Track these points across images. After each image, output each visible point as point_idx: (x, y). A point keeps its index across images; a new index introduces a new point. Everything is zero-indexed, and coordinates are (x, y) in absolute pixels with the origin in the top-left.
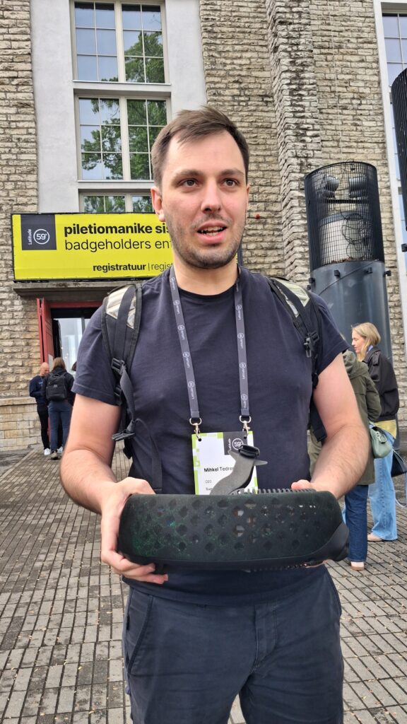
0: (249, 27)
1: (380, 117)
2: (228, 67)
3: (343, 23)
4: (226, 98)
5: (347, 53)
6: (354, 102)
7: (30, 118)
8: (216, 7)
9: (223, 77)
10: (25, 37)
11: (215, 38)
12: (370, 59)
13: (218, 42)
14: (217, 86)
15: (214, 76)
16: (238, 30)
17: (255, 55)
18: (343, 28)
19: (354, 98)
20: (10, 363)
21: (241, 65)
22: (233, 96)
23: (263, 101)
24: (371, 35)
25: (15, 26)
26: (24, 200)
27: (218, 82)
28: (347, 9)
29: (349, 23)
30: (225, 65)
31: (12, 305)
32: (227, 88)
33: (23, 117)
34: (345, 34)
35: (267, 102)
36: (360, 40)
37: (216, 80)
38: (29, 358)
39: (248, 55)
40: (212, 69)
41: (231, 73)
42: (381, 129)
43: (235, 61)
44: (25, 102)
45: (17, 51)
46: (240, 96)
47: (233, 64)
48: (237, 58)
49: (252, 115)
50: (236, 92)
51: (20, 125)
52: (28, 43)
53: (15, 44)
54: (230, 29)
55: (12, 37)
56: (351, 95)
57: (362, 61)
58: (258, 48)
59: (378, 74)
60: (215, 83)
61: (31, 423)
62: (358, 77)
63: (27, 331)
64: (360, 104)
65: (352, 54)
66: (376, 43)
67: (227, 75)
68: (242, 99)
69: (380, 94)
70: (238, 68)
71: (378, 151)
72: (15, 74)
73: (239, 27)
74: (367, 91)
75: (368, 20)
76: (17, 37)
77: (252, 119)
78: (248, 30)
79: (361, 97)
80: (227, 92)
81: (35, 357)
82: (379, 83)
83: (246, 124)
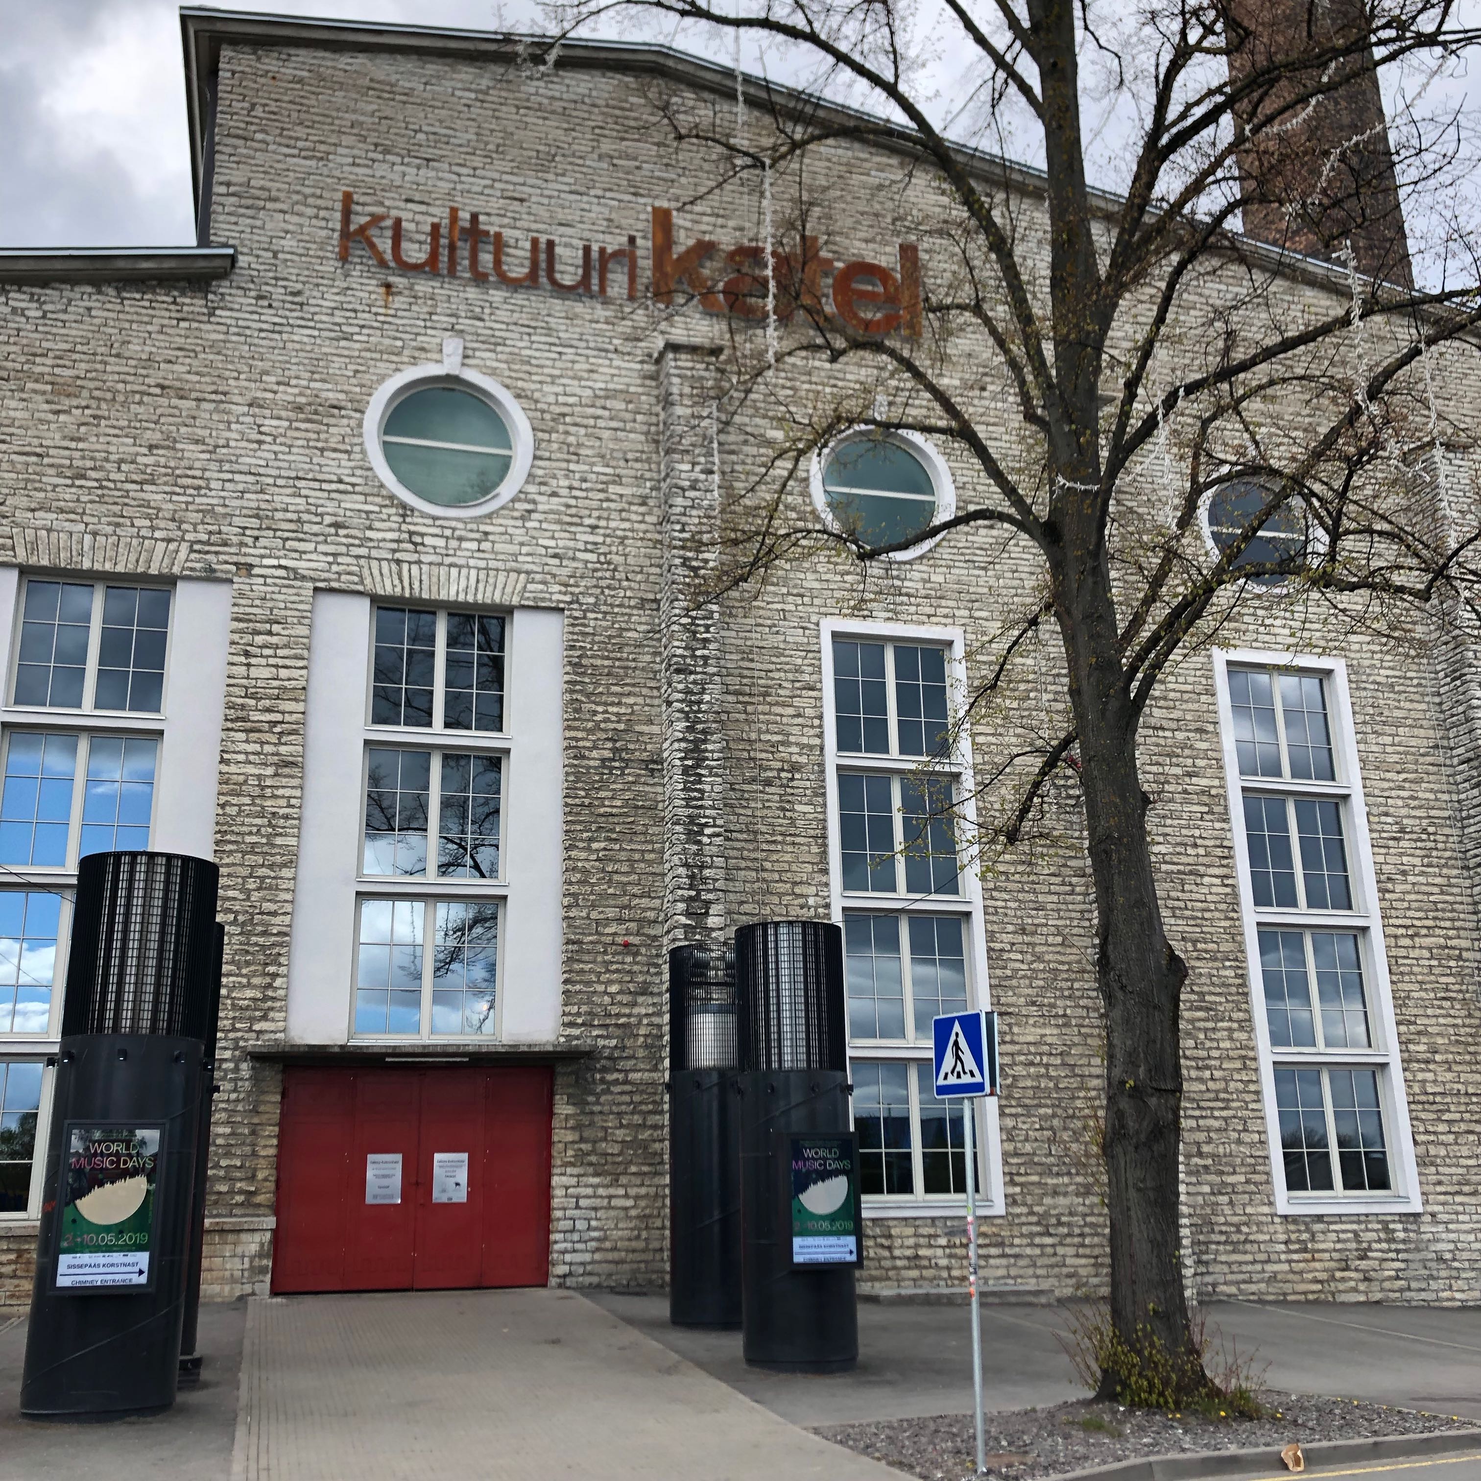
0: (634, 660)
1: (820, 799)
2: (599, 717)
3: (774, 659)
4: (592, 763)
5: (777, 704)
6: (783, 775)
7: (295, 782)
8: (587, 630)
9: (590, 731)
10: (301, 663)
11: (584, 674)
12: (809, 712)
13: (587, 680)
14: (581, 744)
15: (577, 729)
16: (617, 663)
17: (640, 700)
18: (772, 667)
19: (783, 770)
20: (223, 1163)
21: (617, 714)
22: (603, 760)
23: (646, 769)
24: (815, 677)
25: (286, 646)
26: (272, 907)
27: (582, 739)
28: (782, 638)
29: (783, 659)
30: (595, 713)
31: (237, 1069)
32: (595, 747)
33: (284, 781)
34: (776, 675)
35: (653, 770)
36: (797, 685)
37: (580, 735)
38: (254, 1154)
39: (631, 700)
40: (575, 719)
41: (602, 725)
42: (821, 817)
43: (610, 709)
44: (291, 759)
45: (286, 683)
46: (614, 760)
47: (606, 712)
48: (612, 704)
49: (629, 790)
50: (608, 754)
51: (280, 792)
52: (304, 672)
53: (283, 673)
54: (606, 663)
55: (280, 662)
56: (779, 765)
57: (799, 715)
58: (645, 691)
59: (821, 736)
60: (577, 740)
61: (246, 1260)
62: (792, 739)
63: (255, 1111)
64: (792, 779)
65: (784, 705)
66: (820, 690)
67: (597, 727)
68: (617, 764)
69: (822, 765)
70: (614, 718)
71: (815, 849)
72: (278, 717)
73: (619, 659)
74: (803, 760)
75: (810, 655)
76: (288, 662)
77: (628, 795)
78: (633, 664)
79: (795, 768)
80: (595, 754)
81: (263, 1153)
82: (822, 749)
83: (619, 803)
